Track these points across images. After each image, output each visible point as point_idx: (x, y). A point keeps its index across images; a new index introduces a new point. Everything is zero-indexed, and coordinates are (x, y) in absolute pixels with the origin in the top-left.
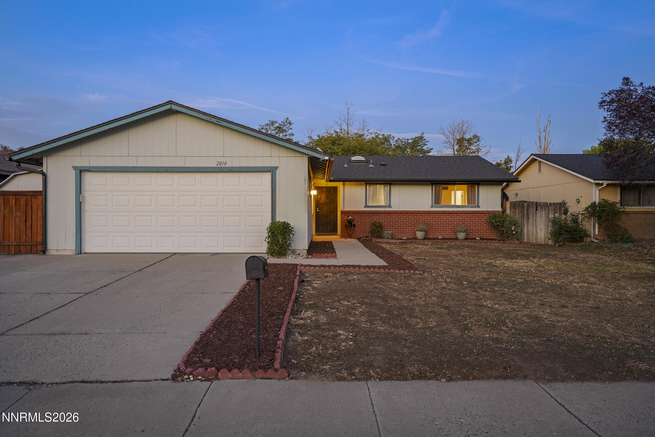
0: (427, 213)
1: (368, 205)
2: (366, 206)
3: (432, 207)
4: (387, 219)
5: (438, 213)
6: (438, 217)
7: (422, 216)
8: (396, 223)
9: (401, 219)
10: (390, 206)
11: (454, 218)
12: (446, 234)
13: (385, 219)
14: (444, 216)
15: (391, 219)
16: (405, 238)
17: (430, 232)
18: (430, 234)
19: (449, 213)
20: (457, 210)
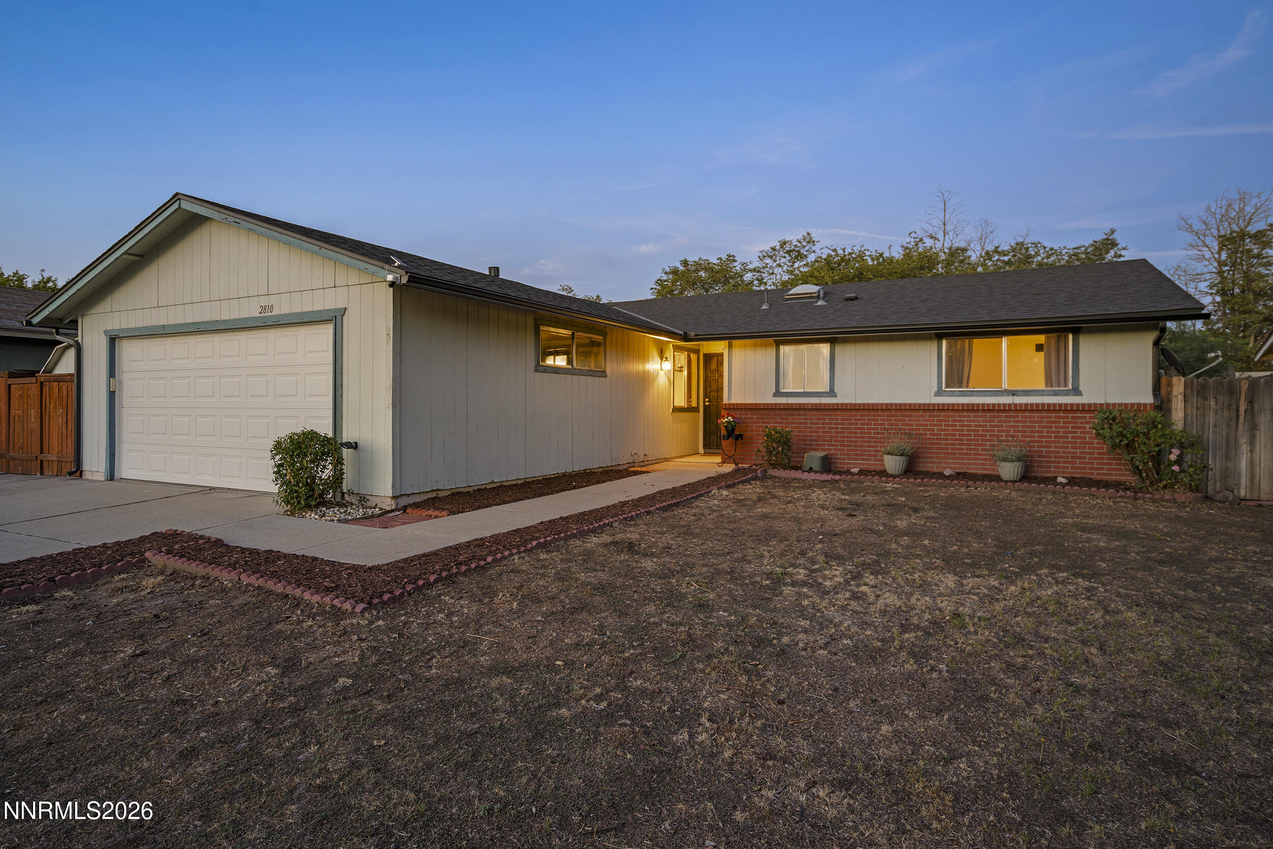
0: (924, 410)
1: (783, 391)
2: (778, 393)
3: (939, 393)
4: (823, 423)
5: (953, 410)
6: (953, 421)
7: (911, 416)
8: (844, 433)
9: (857, 424)
10: (832, 393)
11: (998, 421)
12: (975, 464)
13: (818, 423)
14: (970, 416)
15: (831, 424)
16: (855, 470)
17: (933, 458)
18: (931, 462)
19: (983, 410)
20: (1010, 402)
